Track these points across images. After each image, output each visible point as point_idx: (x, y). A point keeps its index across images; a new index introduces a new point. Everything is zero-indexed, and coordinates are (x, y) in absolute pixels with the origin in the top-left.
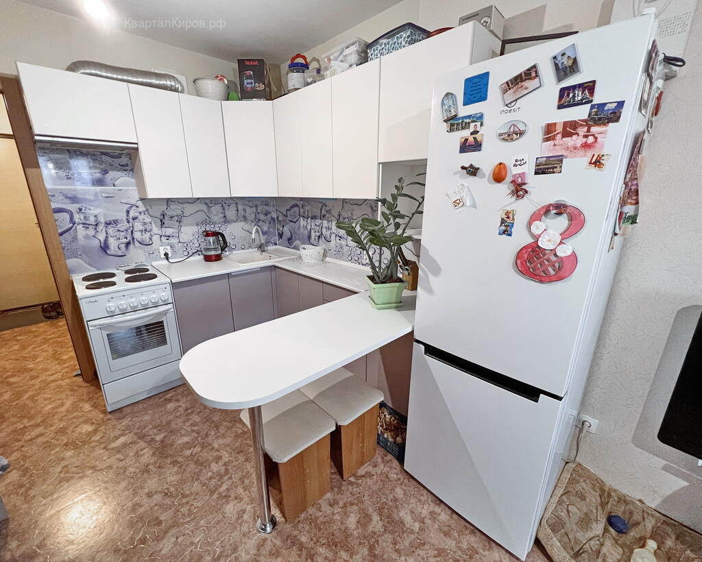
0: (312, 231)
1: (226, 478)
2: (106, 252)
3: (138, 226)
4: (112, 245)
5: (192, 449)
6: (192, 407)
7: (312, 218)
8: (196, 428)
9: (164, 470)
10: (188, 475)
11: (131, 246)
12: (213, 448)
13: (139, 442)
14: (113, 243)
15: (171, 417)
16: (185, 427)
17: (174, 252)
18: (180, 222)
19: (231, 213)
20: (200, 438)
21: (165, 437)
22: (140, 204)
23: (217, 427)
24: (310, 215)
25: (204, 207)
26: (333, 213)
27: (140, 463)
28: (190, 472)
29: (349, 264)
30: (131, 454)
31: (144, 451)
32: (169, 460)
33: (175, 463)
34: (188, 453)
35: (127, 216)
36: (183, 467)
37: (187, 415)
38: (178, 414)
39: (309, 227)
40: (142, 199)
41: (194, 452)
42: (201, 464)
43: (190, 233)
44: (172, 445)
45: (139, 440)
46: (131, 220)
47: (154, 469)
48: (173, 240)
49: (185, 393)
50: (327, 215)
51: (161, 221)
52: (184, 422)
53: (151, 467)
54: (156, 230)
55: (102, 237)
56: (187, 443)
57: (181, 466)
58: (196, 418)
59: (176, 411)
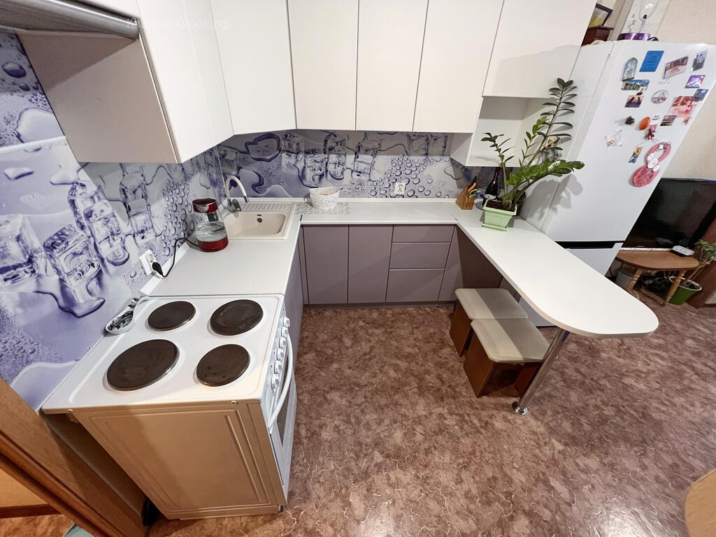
0: (308, 171)
2: (74, 314)
4: (77, 292)
5: (417, 433)
6: (348, 416)
7: (307, 153)
8: (387, 422)
9: (432, 463)
10: (450, 444)
11: (105, 277)
12: (426, 416)
13: (373, 481)
15: (350, 440)
16: (379, 431)
18: (145, 197)
20: (405, 422)
21: (382, 453)
22: (84, 177)
23: (396, 404)
24: (303, 149)
26: (347, 145)
27: (408, 484)
28: (446, 442)
29: (373, 200)
30: (388, 491)
31: (393, 477)
32: (421, 456)
33: (427, 452)
34: (419, 438)
35: (76, 213)
36: (436, 445)
37: (358, 422)
38: (349, 432)
39: (300, 165)
40: (84, 165)
41: (422, 432)
42: (441, 431)
43: (161, 213)
44: (400, 449)
45: (370, 480)
46: (84, 221)
47: (427, 472)
50: (337, 148)
51: (125, 204)
52: (369, 429)
53: (421, 474)
54: (125, 228)
56: (405, 434)
57: (435, 448)
58: (371, 417)
59: (342, 432)
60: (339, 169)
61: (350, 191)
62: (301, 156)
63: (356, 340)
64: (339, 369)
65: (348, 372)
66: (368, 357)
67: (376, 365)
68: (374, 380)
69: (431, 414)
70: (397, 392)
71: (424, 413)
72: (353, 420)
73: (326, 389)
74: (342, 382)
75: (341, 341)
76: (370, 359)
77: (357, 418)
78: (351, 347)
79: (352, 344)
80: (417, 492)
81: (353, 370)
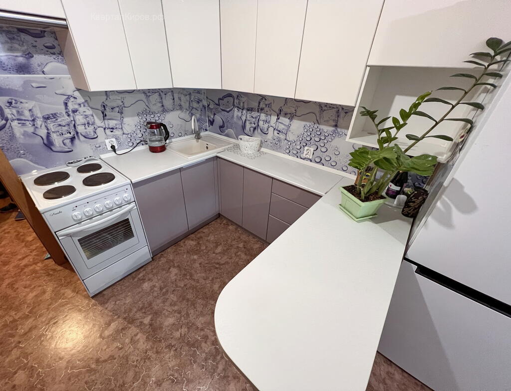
0: (247, 123)
1: (219, 358)
2: (51, 149)
3: (80, 119)
4: (56, 141)
5: (180, 331)
6: (165, 286)
8: (176, 308)
9: (162, 355)
10: (186, 358)
11: (77, 141)
12: (198, 328)
13: (130, 328)
14: (57, 140)
15: (150, 298)
16: (166, 308)
17: (120, 144)
18: (122, 113)
19: (168, 102)
20: (183, 318)
21: (152, 320)
22: (77, 94)
23: (193, 304)
24: (246, 107)
25: (143, 97)
26: (273, 108)
27: (138, 349)
28: (186, 355)
30: (127, 341)
31: (138, 337)
32: (163, 344)
33: (170, 347)
34: (177, 334)
35: (66, 108)
36: (179, 349)
37: (164, 294)
38: (155, 294)
39: (244, 118)
40: (78, 90)
41: (183, 333)
42: (193, 345)
43: (132, 123)
44: (161, 328)
45: (130, 325)
46: (70, 113)
47: (154, 356)
48: (117, 132)
49: (155, 271)
51: (103, 113)
52: (164, 302)
53: (150, 353)
54: (99, 122)
55: (43, 132)
56: (174, 324)
57: (176, 350)
58: (173, 297)
59: (153, 291)
60: (266, 126)
61: (271, 144)
62: (244, 112)
63: (223, 253)
64: (194, 260)
65: (197, 265)
66: (217, 266)
67: (215, 274)
68: (202, 281)
69: (202, 330)
70: (203, 299)
71: (200, 326)
72: (164, 290)
73: (176, 265)
74: (187, 268)
75: (216, 247)
76: (217, 268)
77: (167, 291)
78: (217, 254)
79: (219, 253)
80: (135, 358)
81: (200, 266)
